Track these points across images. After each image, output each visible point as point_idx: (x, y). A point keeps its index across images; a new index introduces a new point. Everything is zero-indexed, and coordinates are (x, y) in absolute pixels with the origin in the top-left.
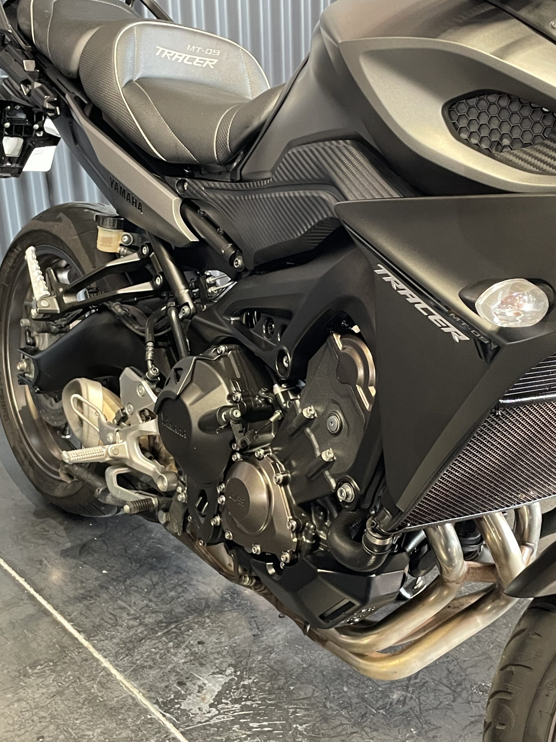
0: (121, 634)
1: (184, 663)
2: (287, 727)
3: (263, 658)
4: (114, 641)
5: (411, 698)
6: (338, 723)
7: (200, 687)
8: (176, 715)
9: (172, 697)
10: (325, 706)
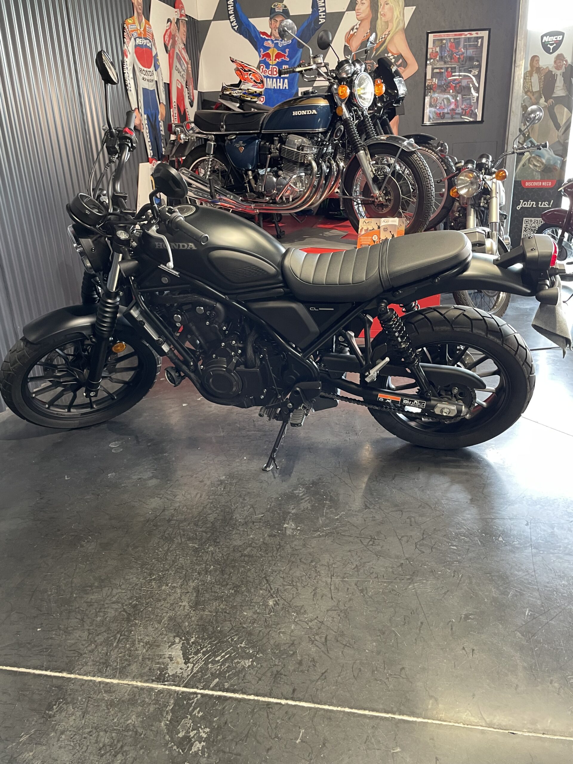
0: (90, 658)
1: (147, 651)
2: (236, 649)
3: (189, 623)
4: (89, 664)
5: (279, 600)
6: (258, 631)
7: (169, 658)
8: (171, 680)
9: (159, 673)
10: (244, 628)
